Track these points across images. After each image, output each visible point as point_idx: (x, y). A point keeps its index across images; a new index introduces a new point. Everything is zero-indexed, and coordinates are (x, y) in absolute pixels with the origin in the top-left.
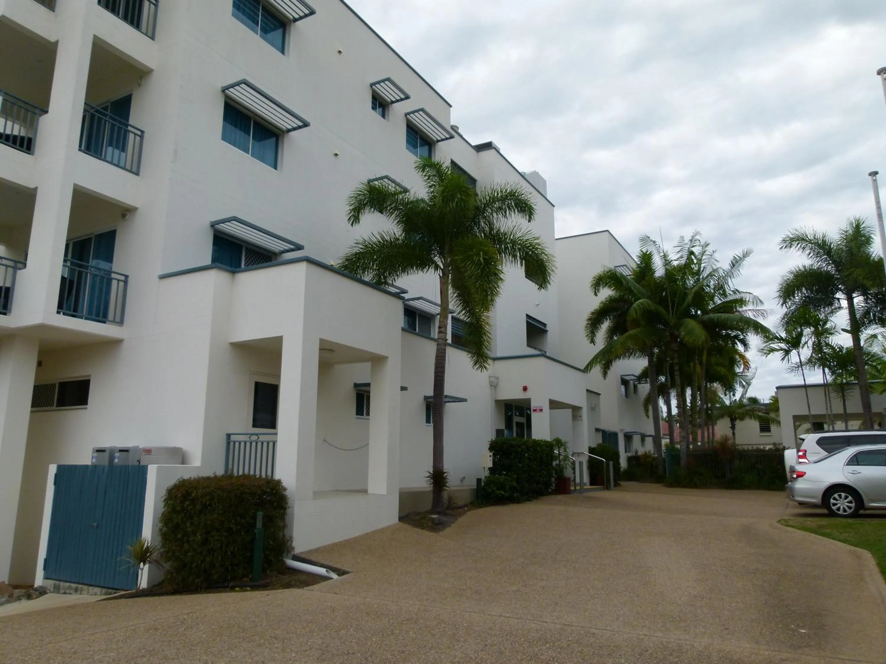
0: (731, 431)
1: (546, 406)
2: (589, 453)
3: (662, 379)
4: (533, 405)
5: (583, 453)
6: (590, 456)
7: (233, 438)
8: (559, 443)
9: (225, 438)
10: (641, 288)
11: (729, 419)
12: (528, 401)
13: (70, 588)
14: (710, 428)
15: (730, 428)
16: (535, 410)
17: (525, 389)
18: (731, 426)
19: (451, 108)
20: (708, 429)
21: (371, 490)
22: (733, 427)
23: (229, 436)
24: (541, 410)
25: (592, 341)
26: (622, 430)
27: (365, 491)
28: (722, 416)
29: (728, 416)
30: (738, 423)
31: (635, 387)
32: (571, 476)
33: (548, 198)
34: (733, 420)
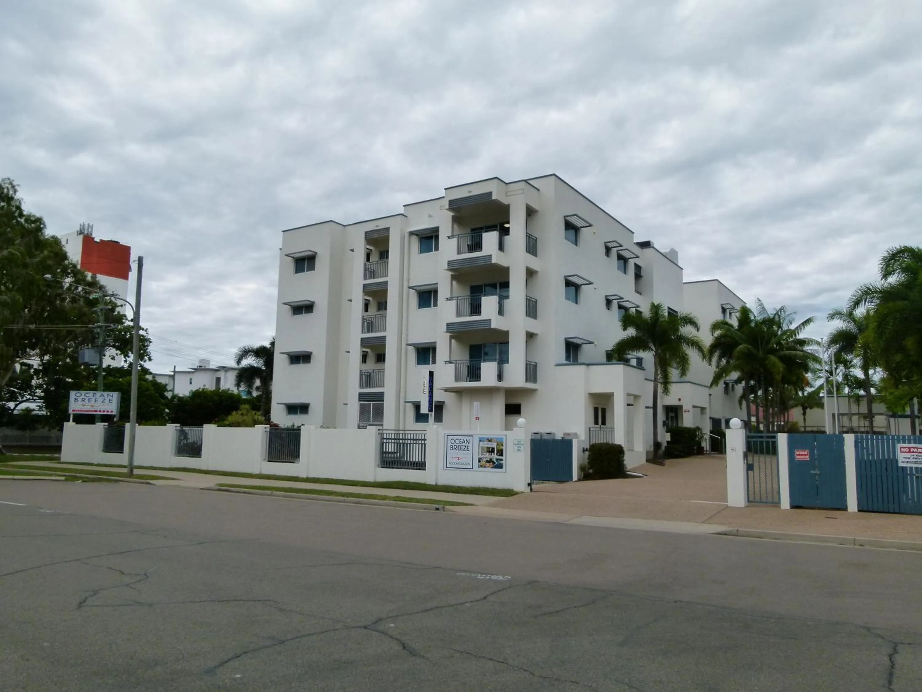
0: (803, 417)
1: (690, 408)
2: (710, 433)
3: (752, 382)
4: (684, 408)
5: (707, 434)
6: (710, 436)
7: (591, 429)
8: (698, 429)
9: (588, 429)
10: (741, 334)
11: (801, 408)
12: (681, 407)
13: (539, 482)
14: (786, 415)
15: (802, 415)
16: (685, 411)
17: (680, 400)
18: (802, 412)
19: (634, 235)
20: (784, 416)
21: (635, 449)
22: (804, 414)
23: (590, 428)
24: (689, 411)
25: (710, 364)
26: (723, 418)
27: (633, 450)
28: (796, 406)
29: (801, 406)
30: (808, 410)
31: (733, 386)
32: (705, 446)
33: (679, 265)
34: (804, 409)
